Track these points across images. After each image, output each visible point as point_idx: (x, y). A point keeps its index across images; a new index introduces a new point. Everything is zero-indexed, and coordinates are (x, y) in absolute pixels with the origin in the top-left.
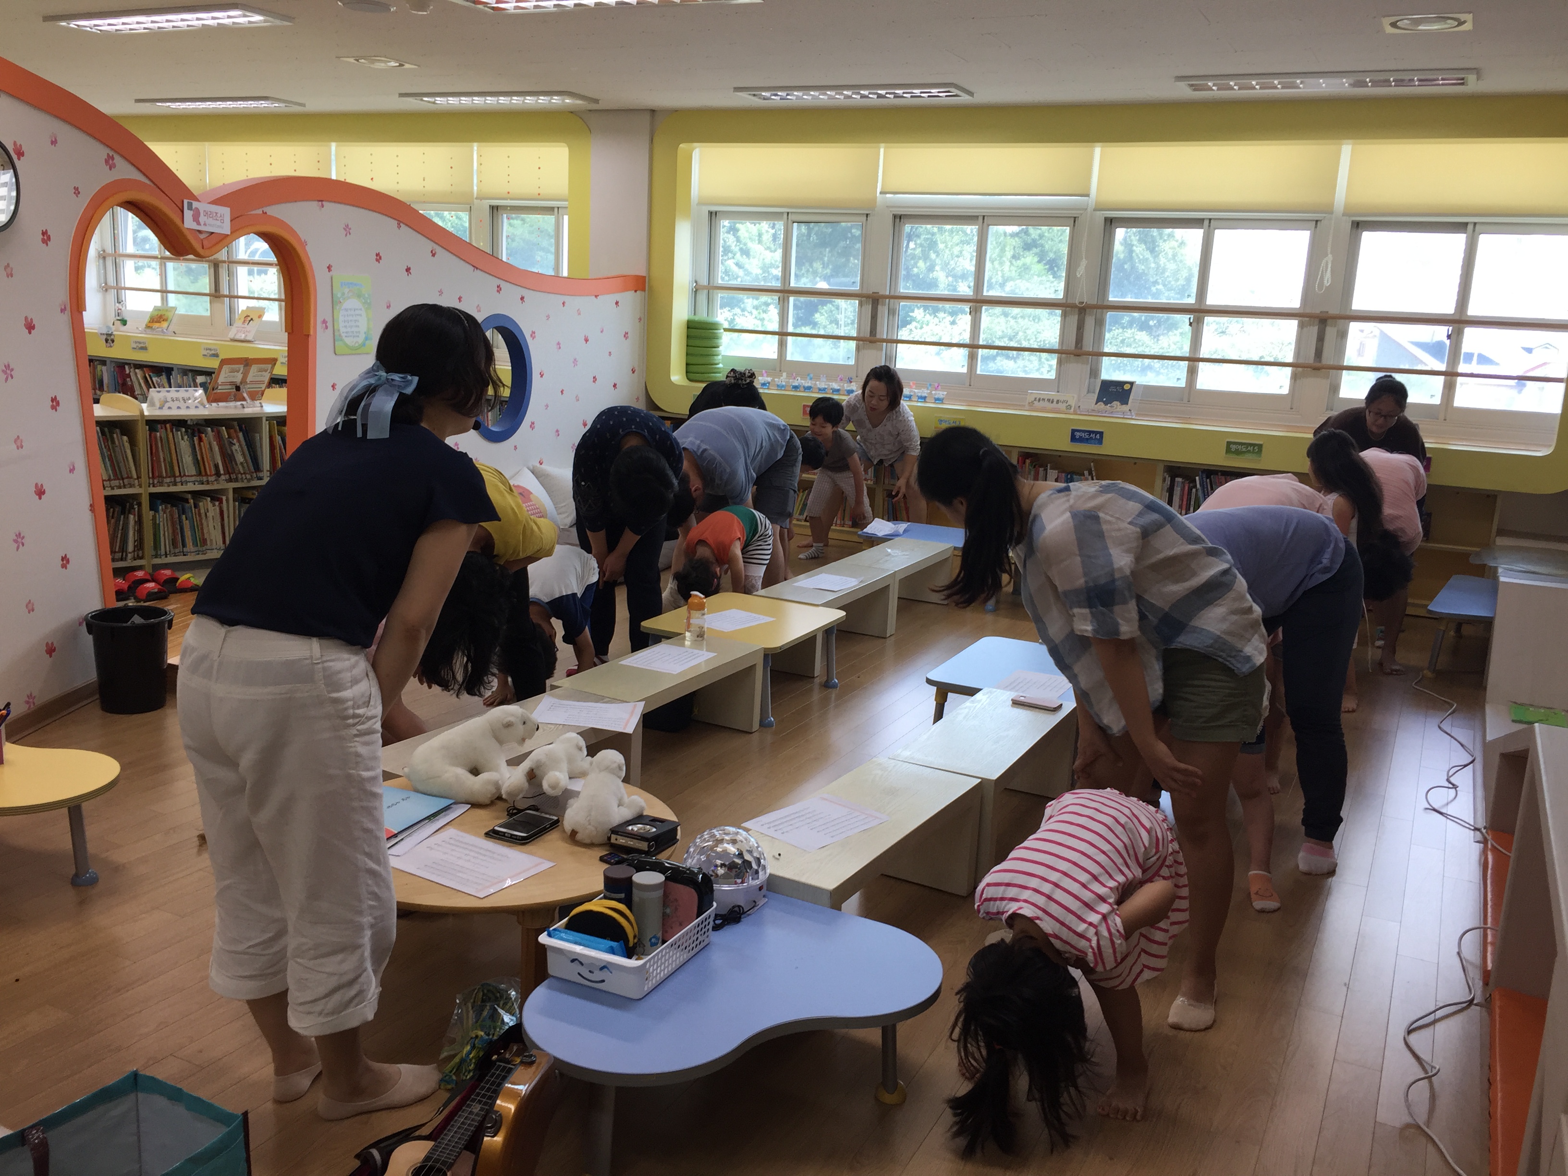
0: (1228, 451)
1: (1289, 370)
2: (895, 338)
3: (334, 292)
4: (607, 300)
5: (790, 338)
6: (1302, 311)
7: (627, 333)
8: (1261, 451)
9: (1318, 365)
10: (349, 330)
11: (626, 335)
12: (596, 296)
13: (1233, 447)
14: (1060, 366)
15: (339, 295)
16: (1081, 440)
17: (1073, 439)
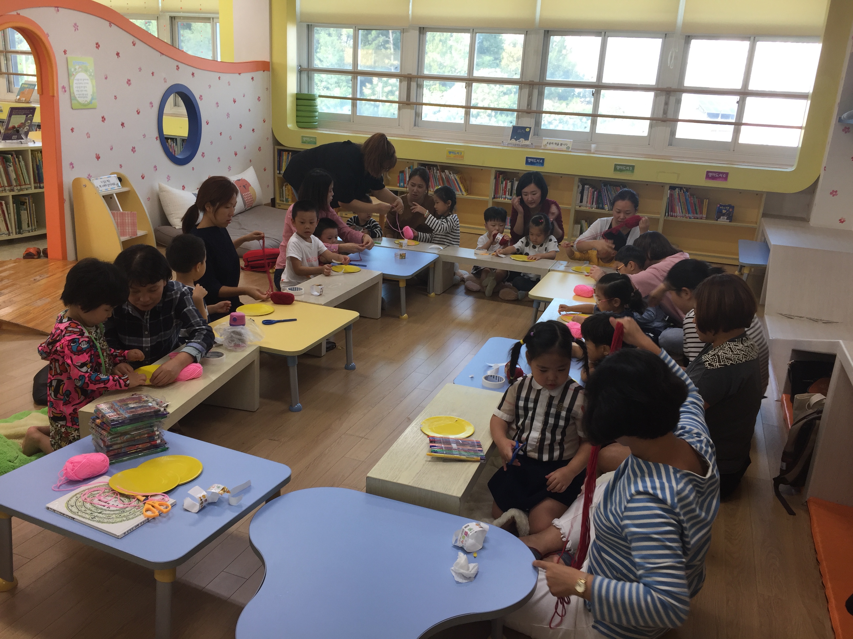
0: (615, 169)
1: (648, 122)
2: (421, 102)
3: (69, 68)
4: (246, 77)
5: (358, 102)
6: (656, 87)
8: (634, 169)
9: (665, 118)
10: (80, 93)
11: (259, 99)
12: (240, 74)
13: (618, 167)
14: (518, 119)
15: (73, 70)
16: (532, 163)
17: (527, 163)
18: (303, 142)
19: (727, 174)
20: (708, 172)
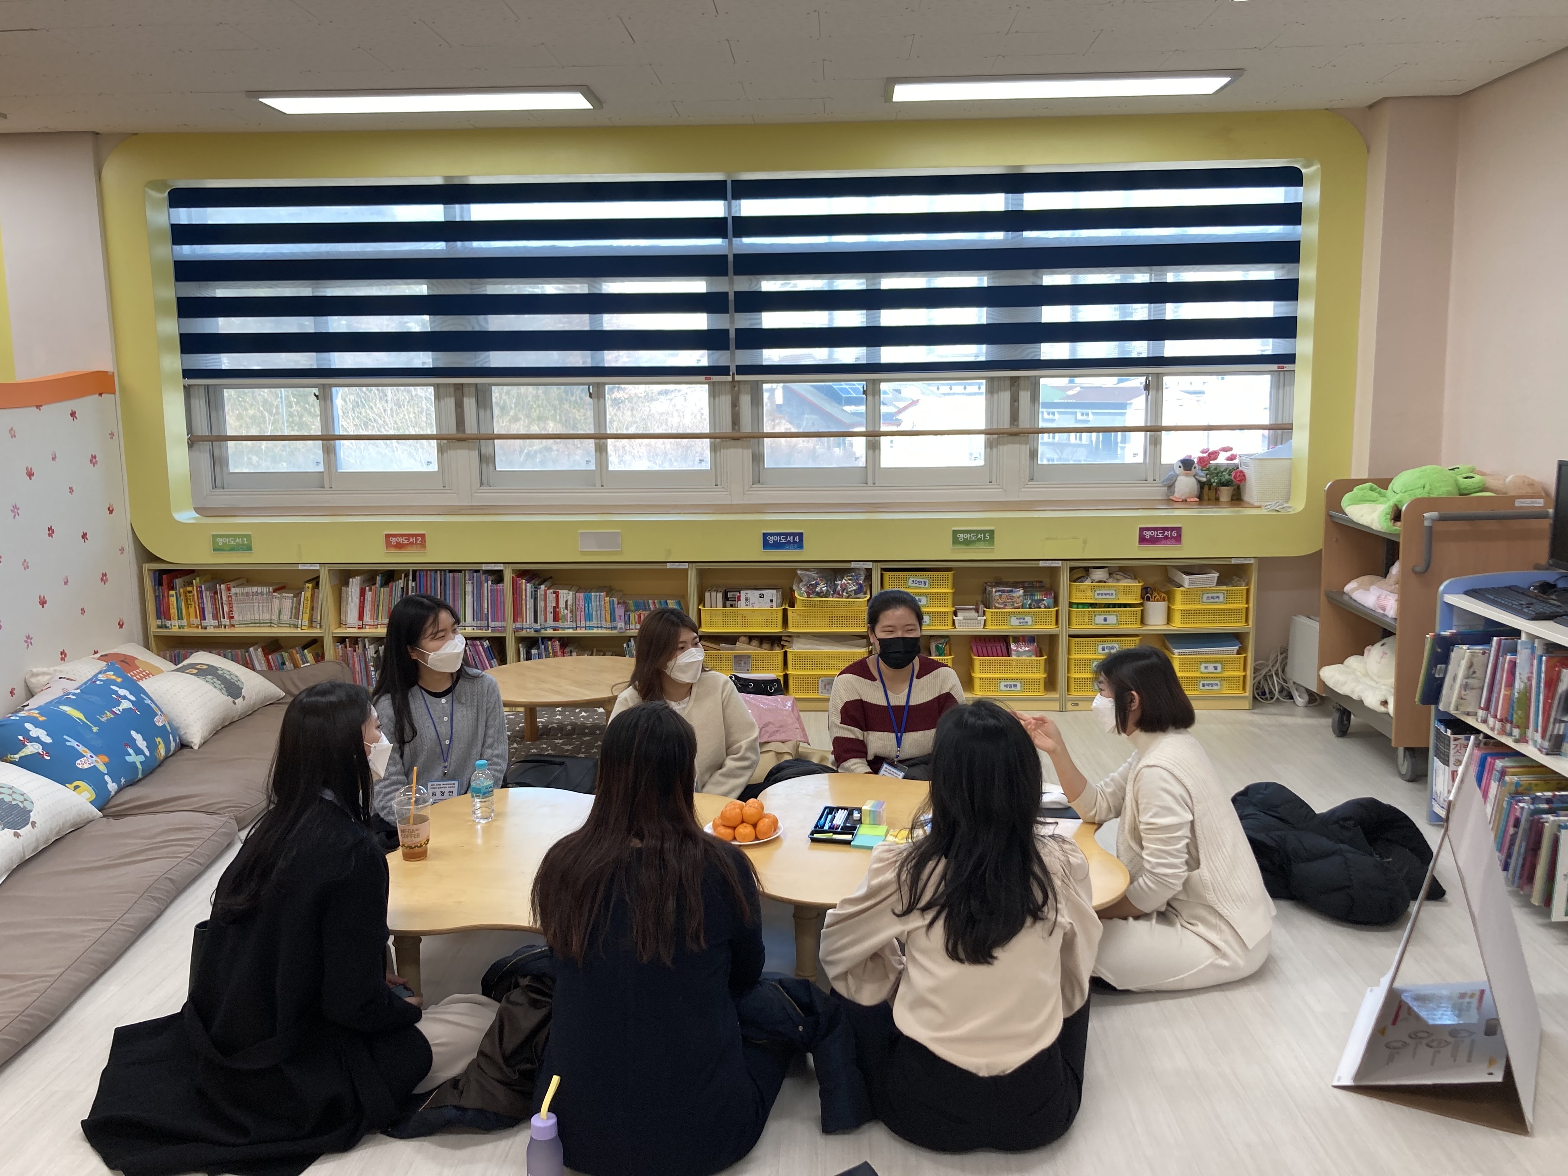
0: (956, 541)
1: (982, 438)
2: (491, 432)
4: (57, 411)
5: (337, 442)
7: (94, 457)
8: (993, 538)
9: (1014, 430)
11: (93, 460)
12: (38, 407)
13: (961, 536)
14: (715, 452)
16: (777, 546)
17: (766, 545)
18: (216, 549)
19: (1179, 530)
20: (1142, 530)
